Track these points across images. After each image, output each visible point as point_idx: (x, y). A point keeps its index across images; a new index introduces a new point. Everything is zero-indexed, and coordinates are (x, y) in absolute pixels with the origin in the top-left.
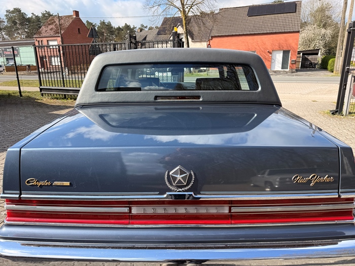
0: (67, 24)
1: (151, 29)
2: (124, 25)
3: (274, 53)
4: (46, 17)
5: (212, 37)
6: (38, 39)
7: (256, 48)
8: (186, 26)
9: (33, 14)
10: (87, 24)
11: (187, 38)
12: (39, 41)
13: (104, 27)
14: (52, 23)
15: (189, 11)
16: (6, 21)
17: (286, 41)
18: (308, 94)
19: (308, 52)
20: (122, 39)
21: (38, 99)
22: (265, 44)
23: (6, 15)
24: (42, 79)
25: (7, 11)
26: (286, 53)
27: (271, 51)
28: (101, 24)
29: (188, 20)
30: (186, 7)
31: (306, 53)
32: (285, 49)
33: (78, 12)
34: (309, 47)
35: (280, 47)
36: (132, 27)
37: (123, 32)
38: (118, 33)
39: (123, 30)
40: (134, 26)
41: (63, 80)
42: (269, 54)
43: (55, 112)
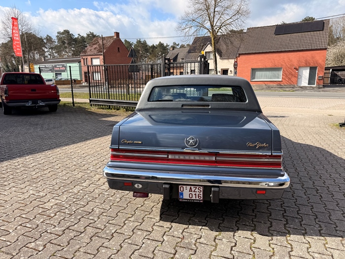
0: (109, 44)
1: (183, 46)
2: (158, 43)
3: (301, 70)
4: (90, 37)
5: (240, 55)
6: (83, 57)
7: (282, 65)
8: (214, 45)
9: (79, 34)
10: (125, 43)
11: (216, 56)
12: (84, 59)
13: (140, 45)
14: (96, 44)
15: (218, 32)
16: (57, 41)
17: (313, 57)
18: (327, 109)
19: (338, 68)
20: (155, 56)
21: (87, 109)
22: (291, 61)
23: (57, 36)
24: (91, 92)
25: (58, 33)
26: (313, 70)
27: (298, 68)
28: (137, 42)
29: (217, 40)
30: (215, 28)
31: (335, 69)
32: (312, 65)
33: (119, 33)
34: (341, 63)
35: (306, 64)
36: (165, 45)
37: (157, 49)
38: (152, 51)
39: (156, 48)
40: (167, 44)
41: (109, 94)
42: (295, 70)
43: (103, 119)
